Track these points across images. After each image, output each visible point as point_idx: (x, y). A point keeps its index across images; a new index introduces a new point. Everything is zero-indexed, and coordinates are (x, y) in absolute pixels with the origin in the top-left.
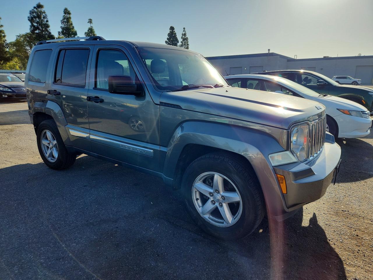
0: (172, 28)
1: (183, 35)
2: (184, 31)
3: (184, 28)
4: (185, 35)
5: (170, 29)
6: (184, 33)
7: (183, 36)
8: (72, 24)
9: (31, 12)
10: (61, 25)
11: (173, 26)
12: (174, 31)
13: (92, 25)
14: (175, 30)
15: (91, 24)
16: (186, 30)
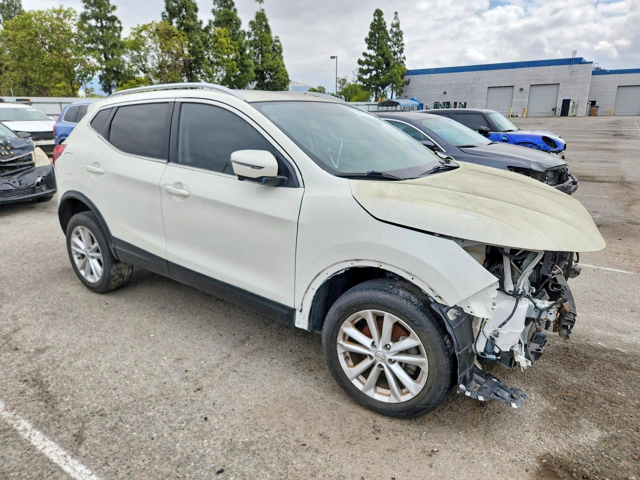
0: (379, 13)
1: (393, 26)
2: (396, 18)
3: (396, 13)
4: (397, 26)
5: (375, 15)
6: (395, 22)
7: (394, 29)
8: (233, 4)
10: (213, 7)
11: (381, 9)
12: (383, 19)
13: (263, 6)
14: (383, 17)
15: (262, 4)
16: (399, 16)
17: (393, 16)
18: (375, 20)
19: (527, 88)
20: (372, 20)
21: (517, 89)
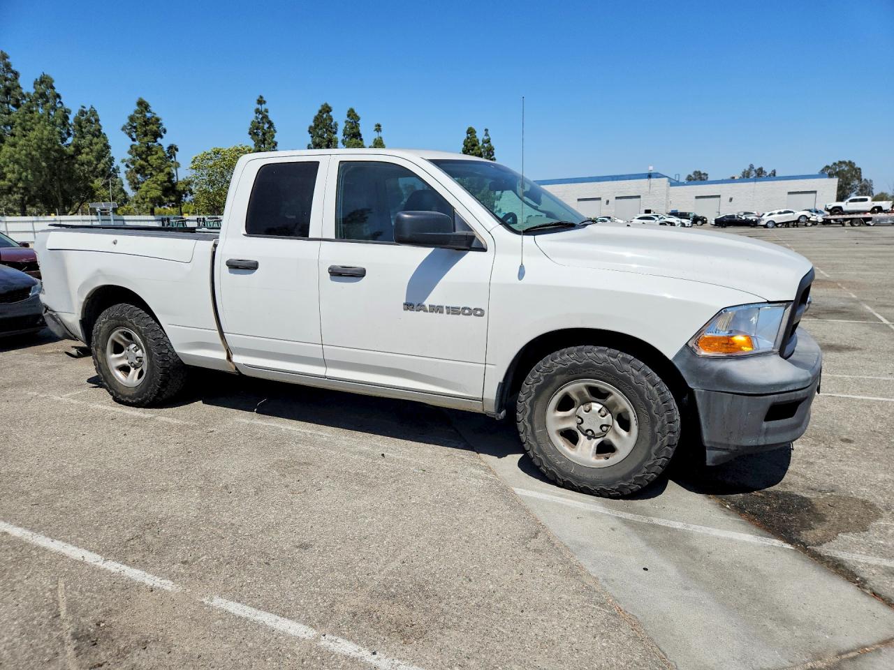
0: (471, 131)
2: (487, 135)
3: (486, 130)
4: (488, 141)
5: (467, 133)
6: (486, 138)
7: (486, 145)
9: (316, 119)
10: (343, 138)
11: (473, 127)
12: (476, 137)
13: (380, 134)
14: (476, 134)
16: (489, 133)
17: (484, 133)
18: (468, 138)
19: (612, 200)
20: (465, 137)
21: (604, 201)
